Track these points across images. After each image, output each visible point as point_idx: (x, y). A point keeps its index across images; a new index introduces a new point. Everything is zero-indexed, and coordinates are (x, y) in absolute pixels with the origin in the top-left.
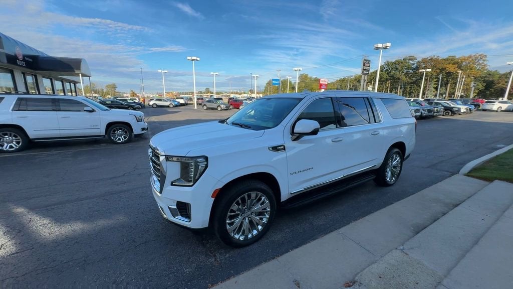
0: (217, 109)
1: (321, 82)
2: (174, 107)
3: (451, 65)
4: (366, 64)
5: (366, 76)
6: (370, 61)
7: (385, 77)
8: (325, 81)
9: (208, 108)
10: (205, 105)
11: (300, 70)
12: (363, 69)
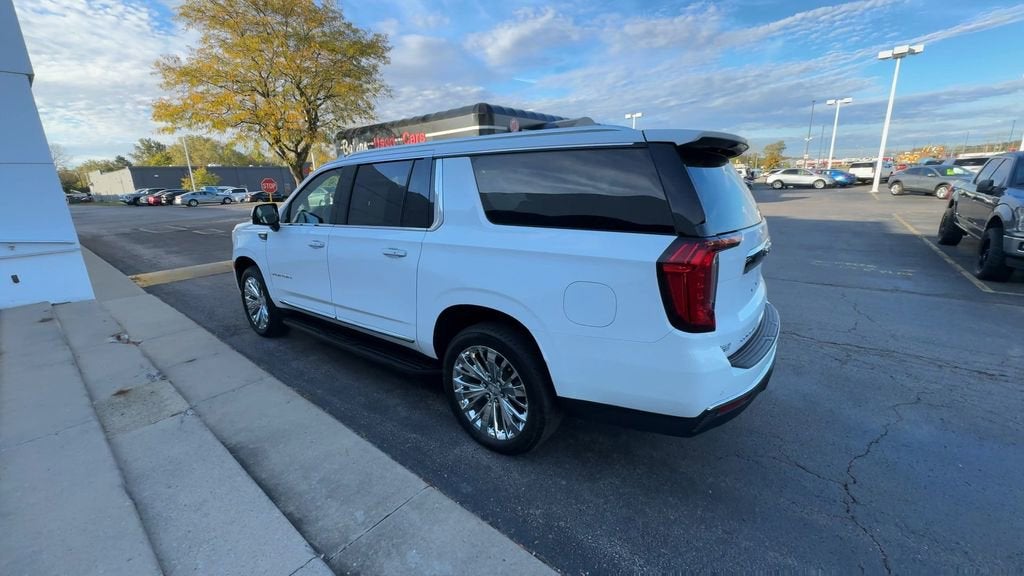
0: (930, 194)
2: (827, 187)
9: (904, 192)
10: (897, 182)
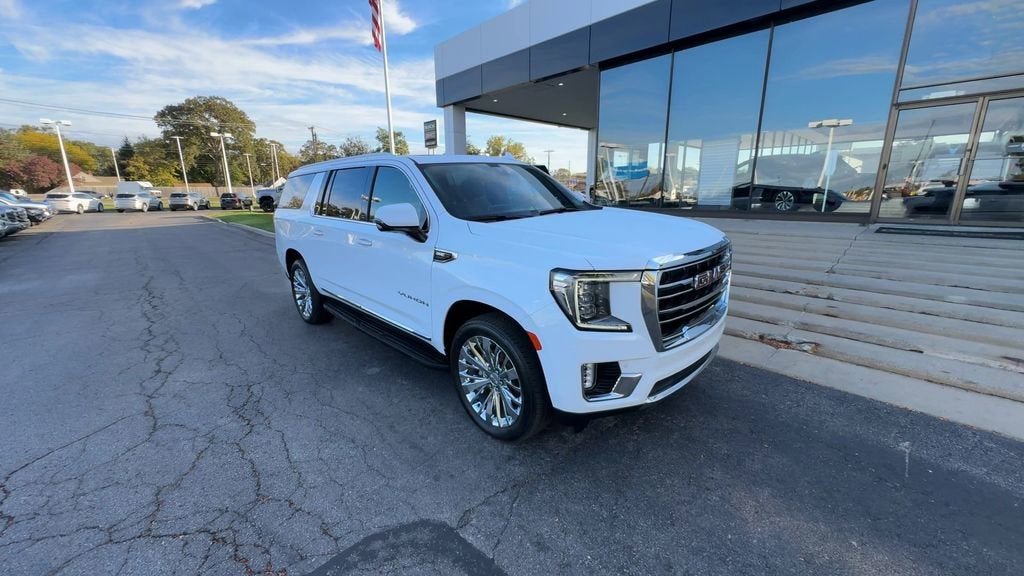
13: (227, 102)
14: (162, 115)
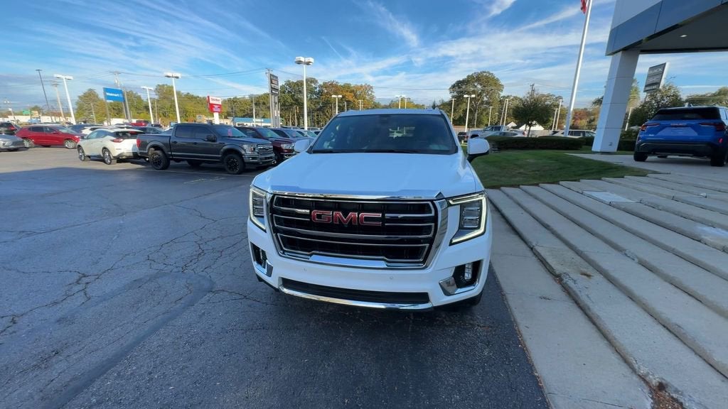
1: (211, 102)
3: (349, 93)
4: (273, 82)
5: (276, 98)
6: (277, 77)
7: (289, 101)
8: (216, 100)
11: (177, 78)
12: (272, 88)
13: (490, 74)
14: (453, 86)
